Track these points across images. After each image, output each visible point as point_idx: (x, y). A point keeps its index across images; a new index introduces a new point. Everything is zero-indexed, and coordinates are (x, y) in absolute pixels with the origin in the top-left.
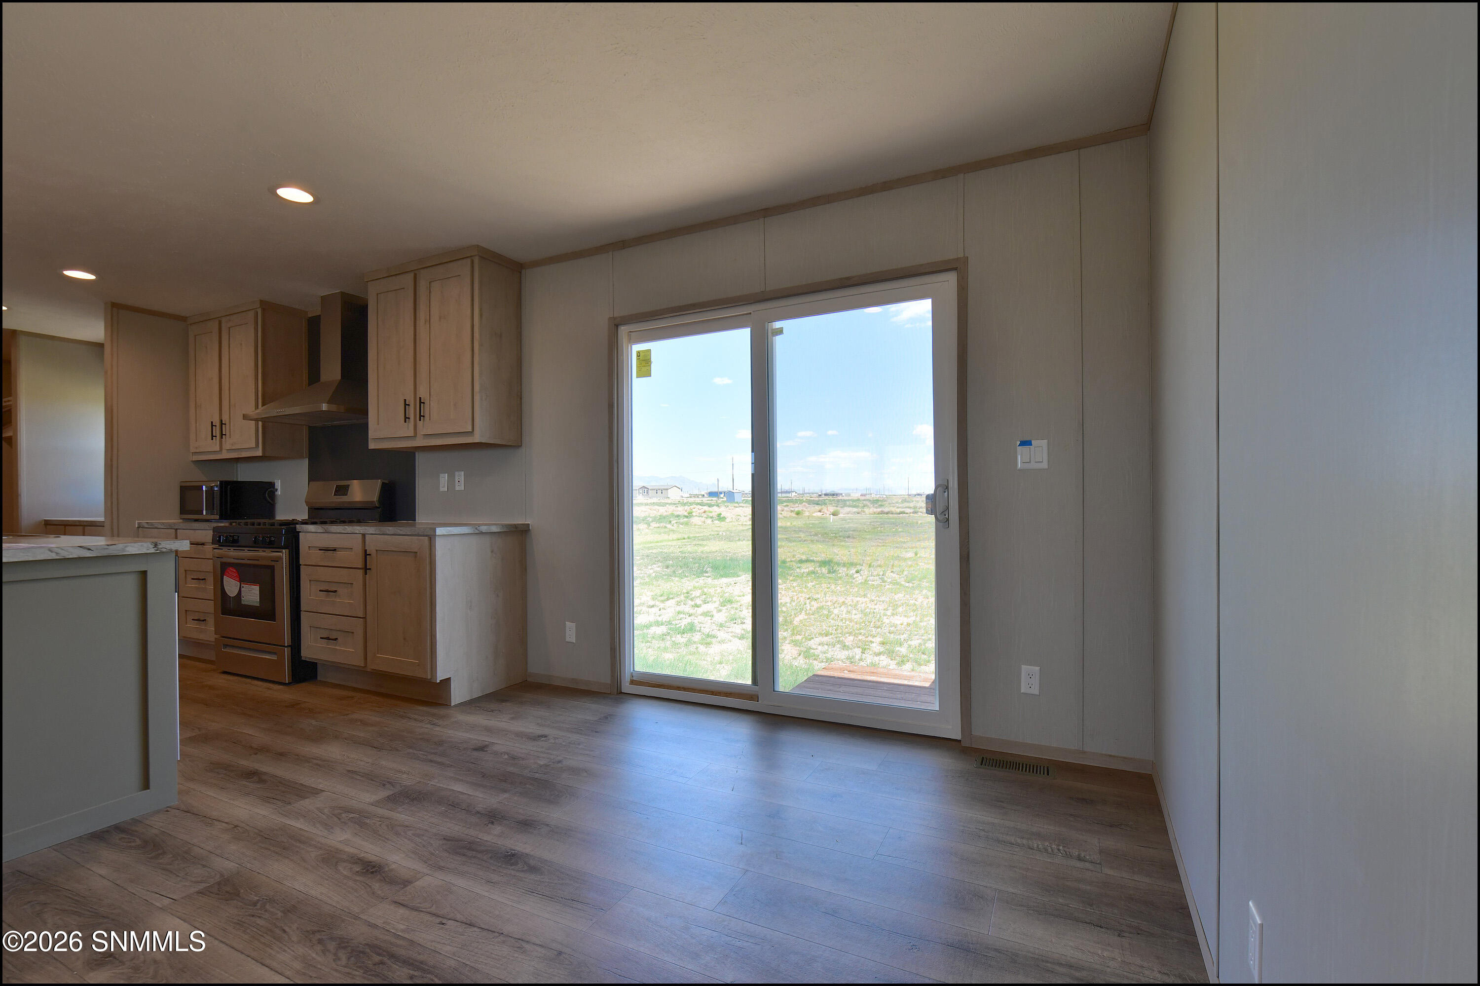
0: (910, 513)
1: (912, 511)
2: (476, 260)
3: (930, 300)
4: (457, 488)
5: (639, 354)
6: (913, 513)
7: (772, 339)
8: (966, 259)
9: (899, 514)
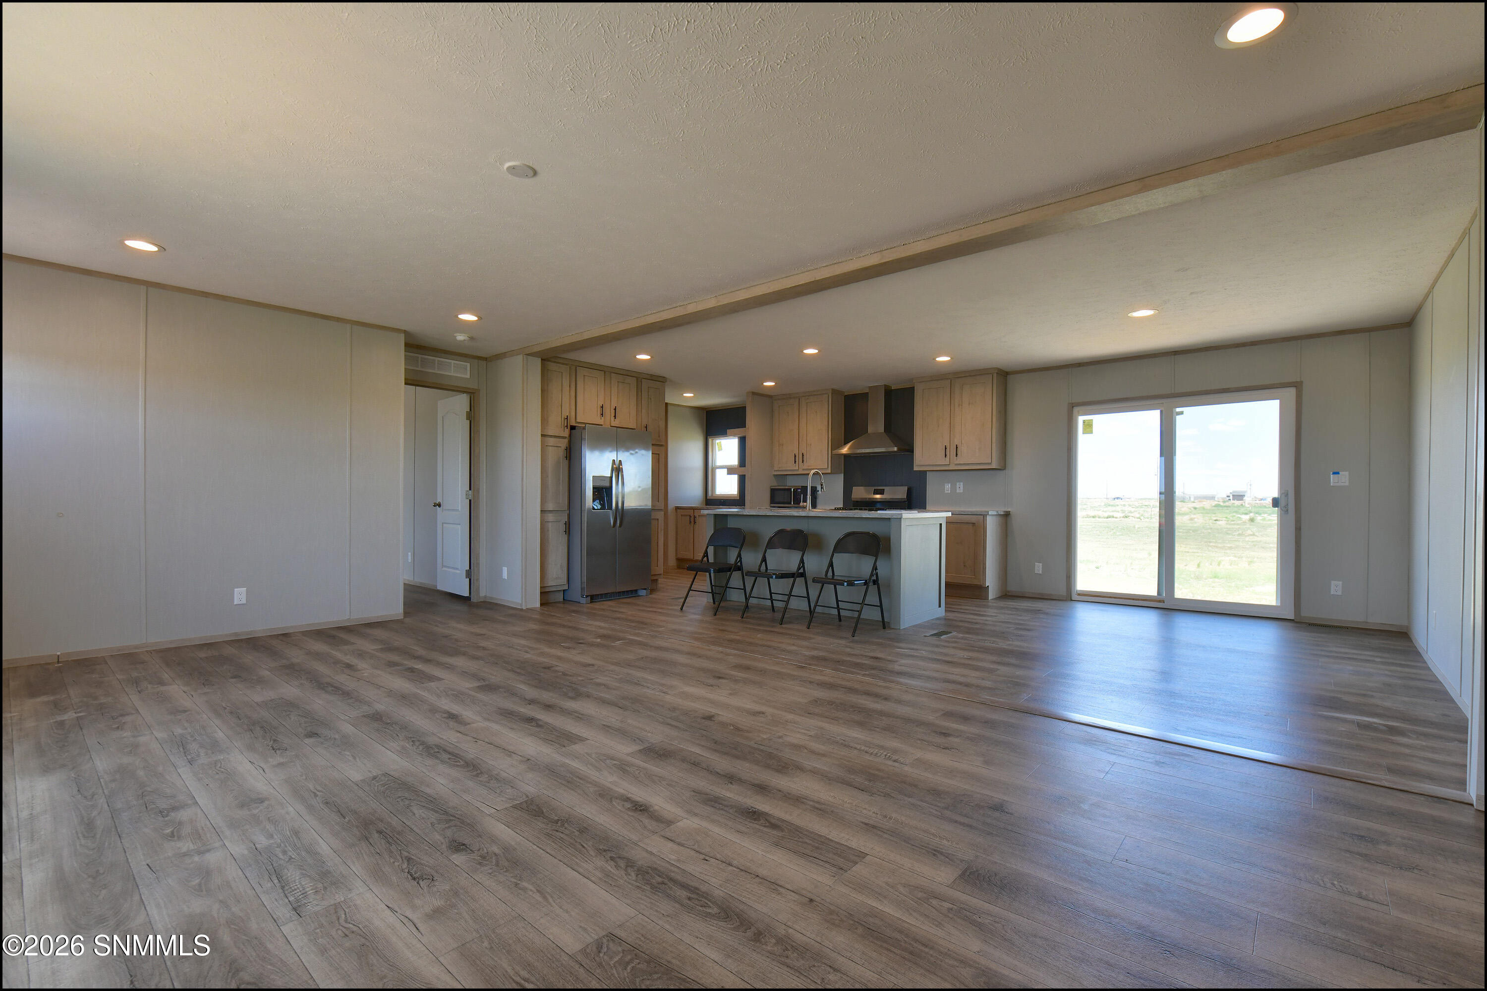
0: (1120, 517)
1: (1122, 515)
2: (995, 375)
3: (1278, 401)
4: (958, 491)
5: (1084, 422)
6: (1123, 517)
7: (1176, 417)
8: (1301, 382)
9: (1107, 518)
